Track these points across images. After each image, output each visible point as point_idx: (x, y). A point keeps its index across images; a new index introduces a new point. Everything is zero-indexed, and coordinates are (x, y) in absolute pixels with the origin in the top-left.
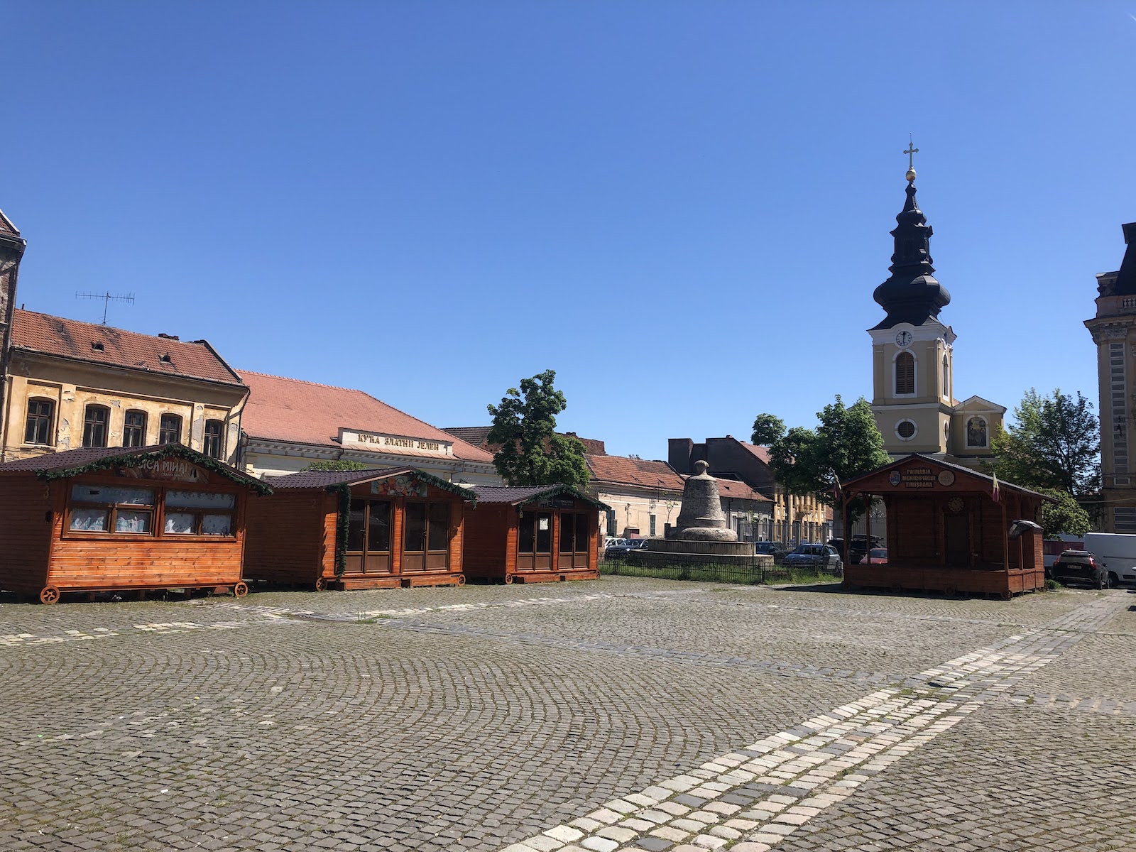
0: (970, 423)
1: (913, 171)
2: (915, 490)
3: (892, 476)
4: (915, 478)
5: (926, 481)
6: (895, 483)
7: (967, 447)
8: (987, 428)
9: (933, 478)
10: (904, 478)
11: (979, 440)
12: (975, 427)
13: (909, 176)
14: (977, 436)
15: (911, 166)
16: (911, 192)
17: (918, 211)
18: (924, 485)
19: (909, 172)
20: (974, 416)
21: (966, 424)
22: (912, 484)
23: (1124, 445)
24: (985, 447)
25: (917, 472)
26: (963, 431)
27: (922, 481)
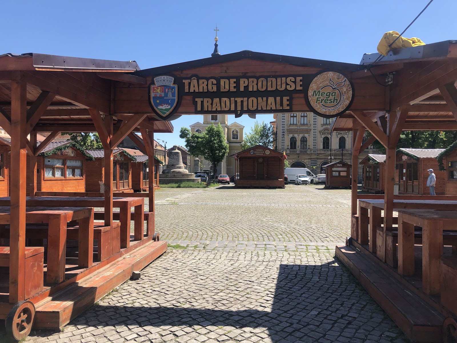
0: (233, 131)
1: (217, 38)
2: (258, 156)
3: (251, 151)
4: (258, 152)
5: (261, 153)
6: (252, 154)
7: (232, 140)
8: (238, 133)
9: (264, 152)
10: (255, 152)
11: (236, 137)
12: (235, 133)
13: (216, 39)
14: (235, 136)
15: (216, 36)
16: (216, 45)
17: (219, 54)
18: (261, 154)
20: (234, 129)
21: (232, 132)
22: (257, 154)
24: (237, 140)
25: (259, 150)
26: (231, 134)
27: (260, 153)
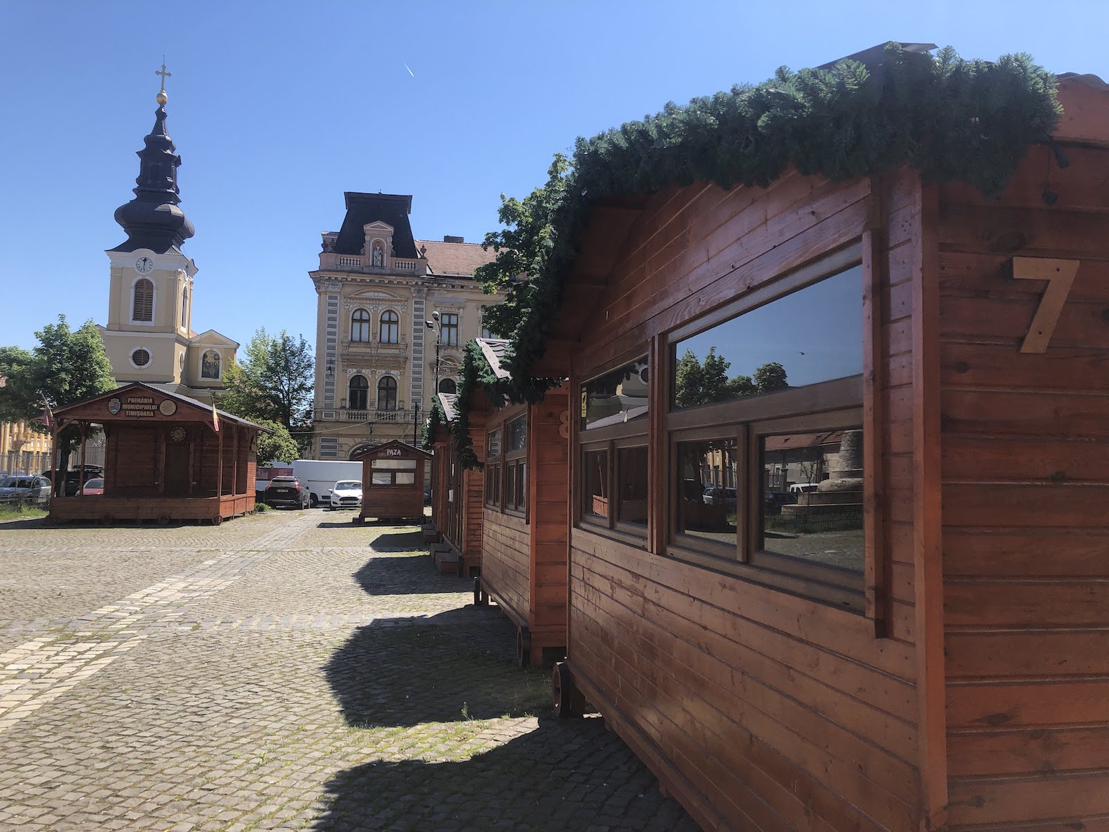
0: (205, 356)
1: (165, 94)
2: (135, 419)
3: (111, 404)
4: (137, 407)
5: (146, 410)
6: (115, 411)
7: (201, 379)
8: (221, 361)
9: (154, 407)
10: (125, 406)
12: (210, 360)
13: (160, 99)
14: (211, 370)
15: (163, 89)
16: (161, 116)
17: (167, 138)
18: (145, 414)
19: (160, 95)
20: (209, 349)
21: (202, 356)
22: (133, 413)
23: (333, 384)
24: (217, 380)
25: (139, 400)
27: (143, 410)
